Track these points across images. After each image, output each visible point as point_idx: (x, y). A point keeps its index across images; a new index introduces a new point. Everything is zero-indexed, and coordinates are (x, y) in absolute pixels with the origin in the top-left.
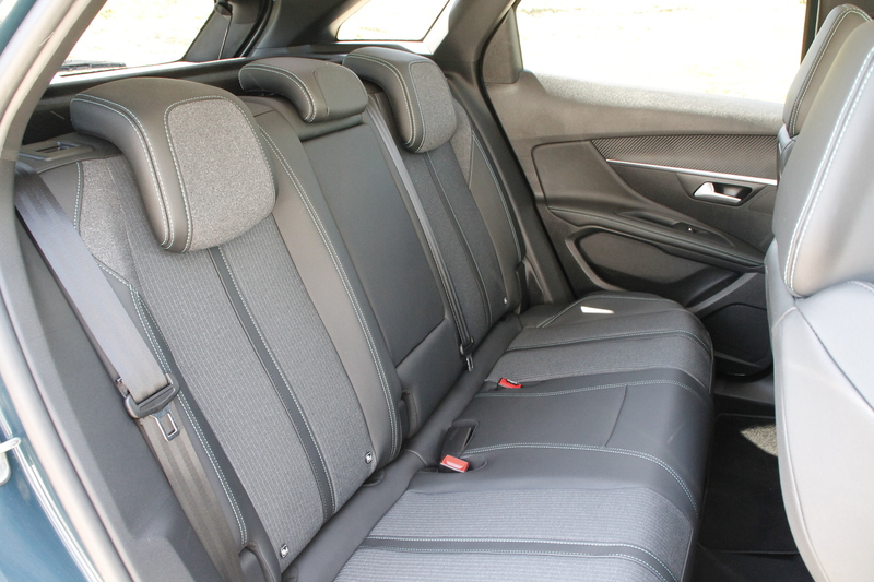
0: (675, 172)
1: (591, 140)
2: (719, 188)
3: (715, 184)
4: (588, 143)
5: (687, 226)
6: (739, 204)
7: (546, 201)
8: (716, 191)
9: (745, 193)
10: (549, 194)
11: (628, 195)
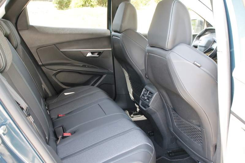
0: (80, 51)
1: (55, 45)
2: (92, 53)
3: (91, 53)
4: (54, 46)
5: (86, 66)
6: (99, 57)
7: (43, 65)
8: (92, 54)
9: (100, 53)
10: (44, 63)
11: (67, 60)
